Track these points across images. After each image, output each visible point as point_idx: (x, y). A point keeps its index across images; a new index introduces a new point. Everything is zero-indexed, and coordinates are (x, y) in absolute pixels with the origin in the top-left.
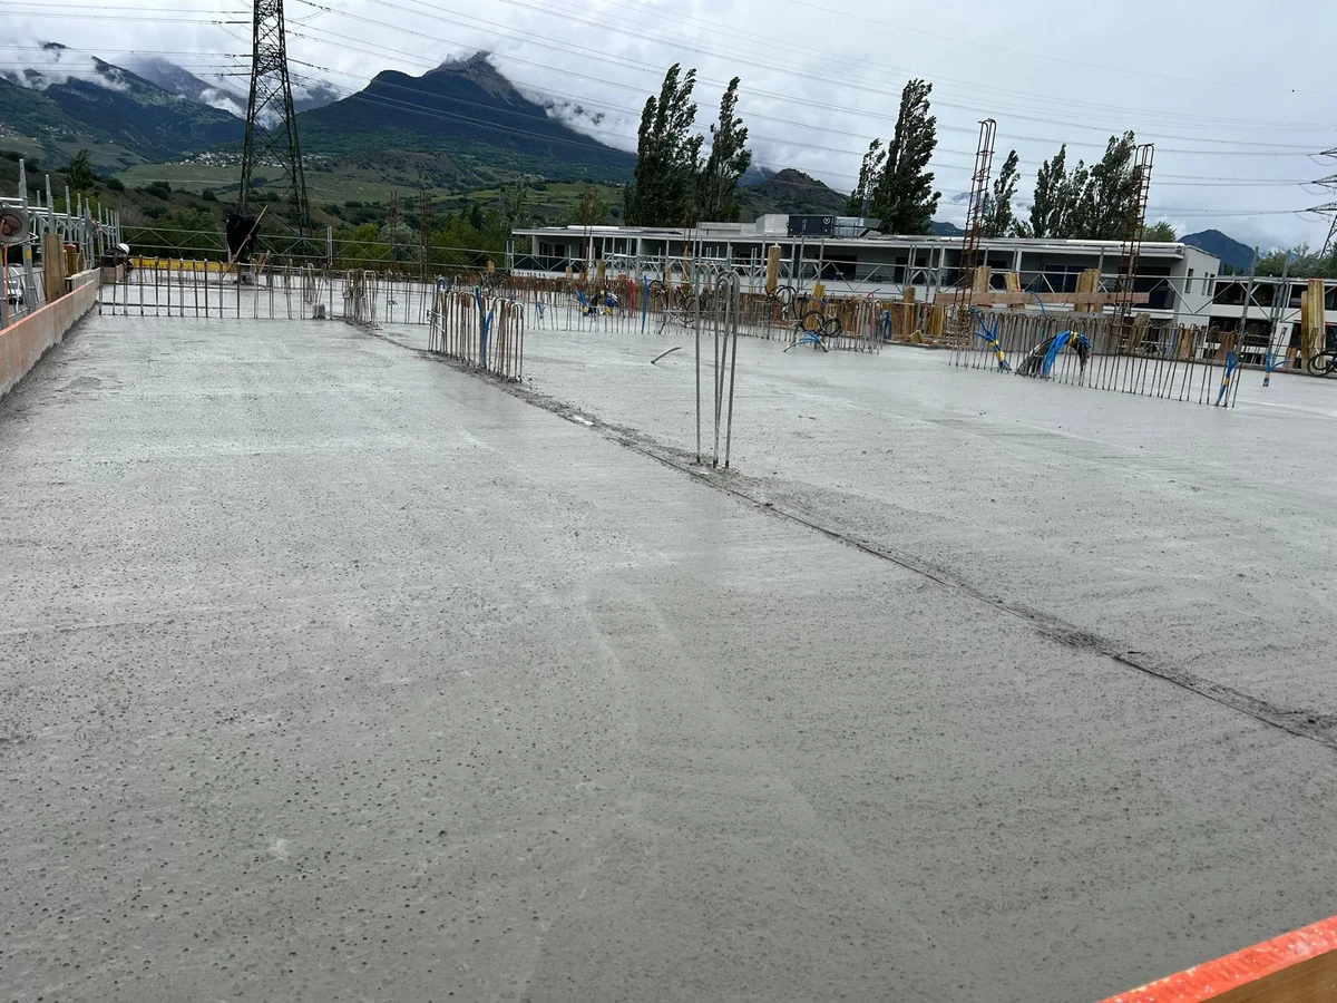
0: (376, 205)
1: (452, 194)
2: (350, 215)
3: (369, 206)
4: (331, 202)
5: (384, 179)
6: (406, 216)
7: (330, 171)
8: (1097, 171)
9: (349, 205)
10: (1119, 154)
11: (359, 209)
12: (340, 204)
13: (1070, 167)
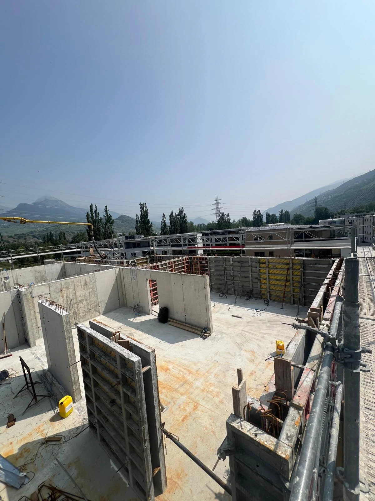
0: (23, 234)
1: (44, 229)
2: (16, 237)
3: (21, 235)
4: (10, 235)
5: (25, 228)
6: (32, 236)
7: (8, 227)
8: (178, 215)
9: (15, 235)
10: (181, 211)
11: (18, 236)
12: (13, 235)
13: (174, 215)
